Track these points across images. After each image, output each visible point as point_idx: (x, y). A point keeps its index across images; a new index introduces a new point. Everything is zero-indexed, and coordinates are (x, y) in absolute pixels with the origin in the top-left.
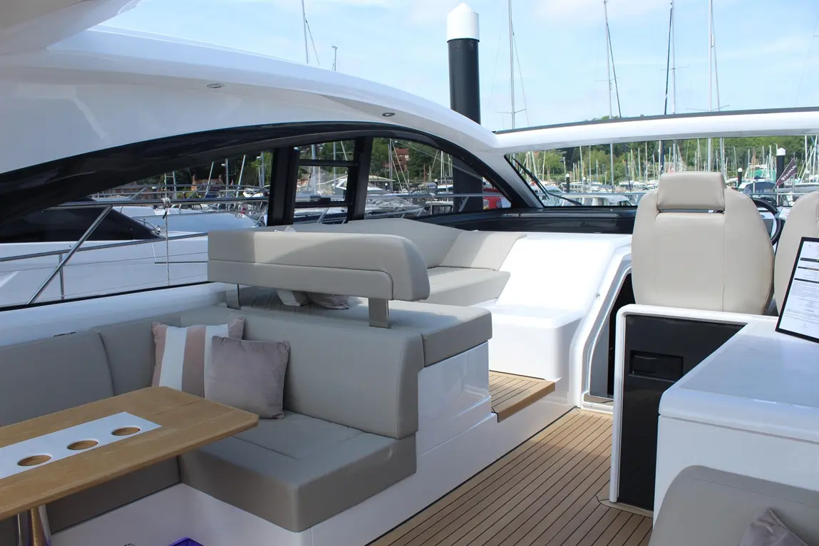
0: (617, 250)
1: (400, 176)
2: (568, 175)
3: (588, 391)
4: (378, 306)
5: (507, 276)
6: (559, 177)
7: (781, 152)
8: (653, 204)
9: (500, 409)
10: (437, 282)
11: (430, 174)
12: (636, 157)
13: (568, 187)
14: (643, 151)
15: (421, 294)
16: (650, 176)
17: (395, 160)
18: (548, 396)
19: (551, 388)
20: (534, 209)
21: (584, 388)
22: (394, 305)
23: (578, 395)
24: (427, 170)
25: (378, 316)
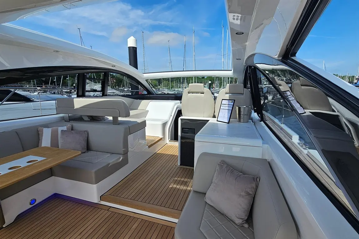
0: (175, 104)
1: (113, 86)
2: (159, 87)
3: (170, 139)
4: (115, 119)
5: (148, 111)
6: (157, 87)
7: (210, 82)
8: (187, 91)
9: (149, 145)
10: (132, 113)
11: (122, 86)
12: (176, 83)
13: (159, 90)
14: (177, 81)
15: (128, 115)
16: (179, 87)
17: (111, 81)
18: (160, 141)
19: (161, 139)
20: (153, 94)
21: (169, 139)
22: (120, 119)
23: (167, 140)
24: (121, 85)
25: (115, 121)
